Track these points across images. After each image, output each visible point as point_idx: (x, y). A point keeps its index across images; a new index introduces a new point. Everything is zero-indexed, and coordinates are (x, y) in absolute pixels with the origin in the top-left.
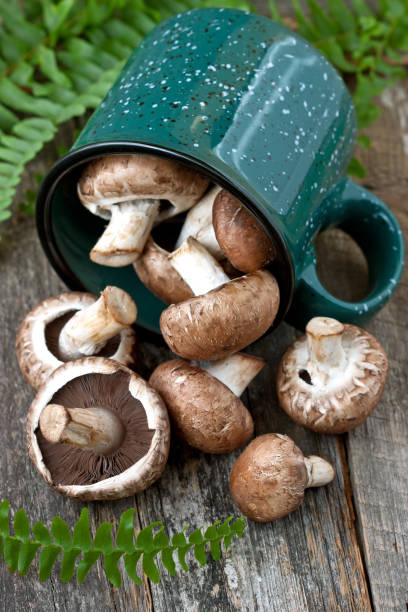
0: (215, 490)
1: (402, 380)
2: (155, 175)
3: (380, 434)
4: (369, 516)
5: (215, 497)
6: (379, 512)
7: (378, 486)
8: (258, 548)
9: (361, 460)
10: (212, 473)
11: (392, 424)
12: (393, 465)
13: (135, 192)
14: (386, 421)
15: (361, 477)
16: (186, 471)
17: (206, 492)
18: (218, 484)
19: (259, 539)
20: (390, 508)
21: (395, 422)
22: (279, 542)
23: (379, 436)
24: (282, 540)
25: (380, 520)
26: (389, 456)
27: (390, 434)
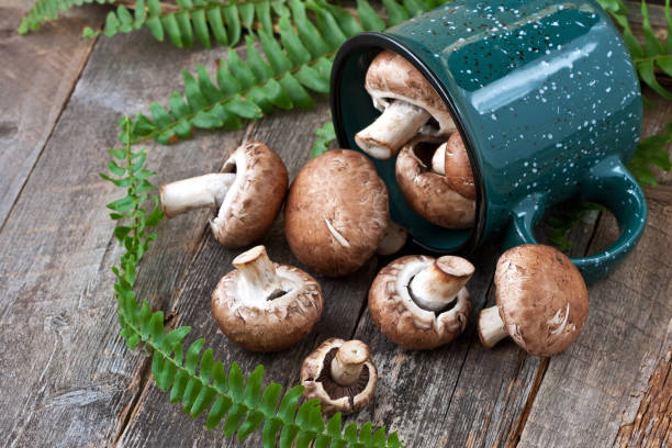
0: (411, 382)
1: (620, 337)
2: (407, 77)
3: (577, 373)
4: (530, 433)
5: (407, 387)
6: (541, 432)
7: (552, 412)
8: (421, 435)
9: (549, 389)
10: (415, 369)
11: (592, 369)
12: (575, 401)
13: (391, 89)
14: (587, 365)
15: (540, 402)
16: (392, 362)
17: (402, 381)
18: (416, 379)
19: (427, 428)
20: (552, 431)
21: (596, 367)
22: (441, 434)
23: (575, 375)
24: (446, 433)
25: (538, 439)
26: (576, 391)
27: (584, 376)
